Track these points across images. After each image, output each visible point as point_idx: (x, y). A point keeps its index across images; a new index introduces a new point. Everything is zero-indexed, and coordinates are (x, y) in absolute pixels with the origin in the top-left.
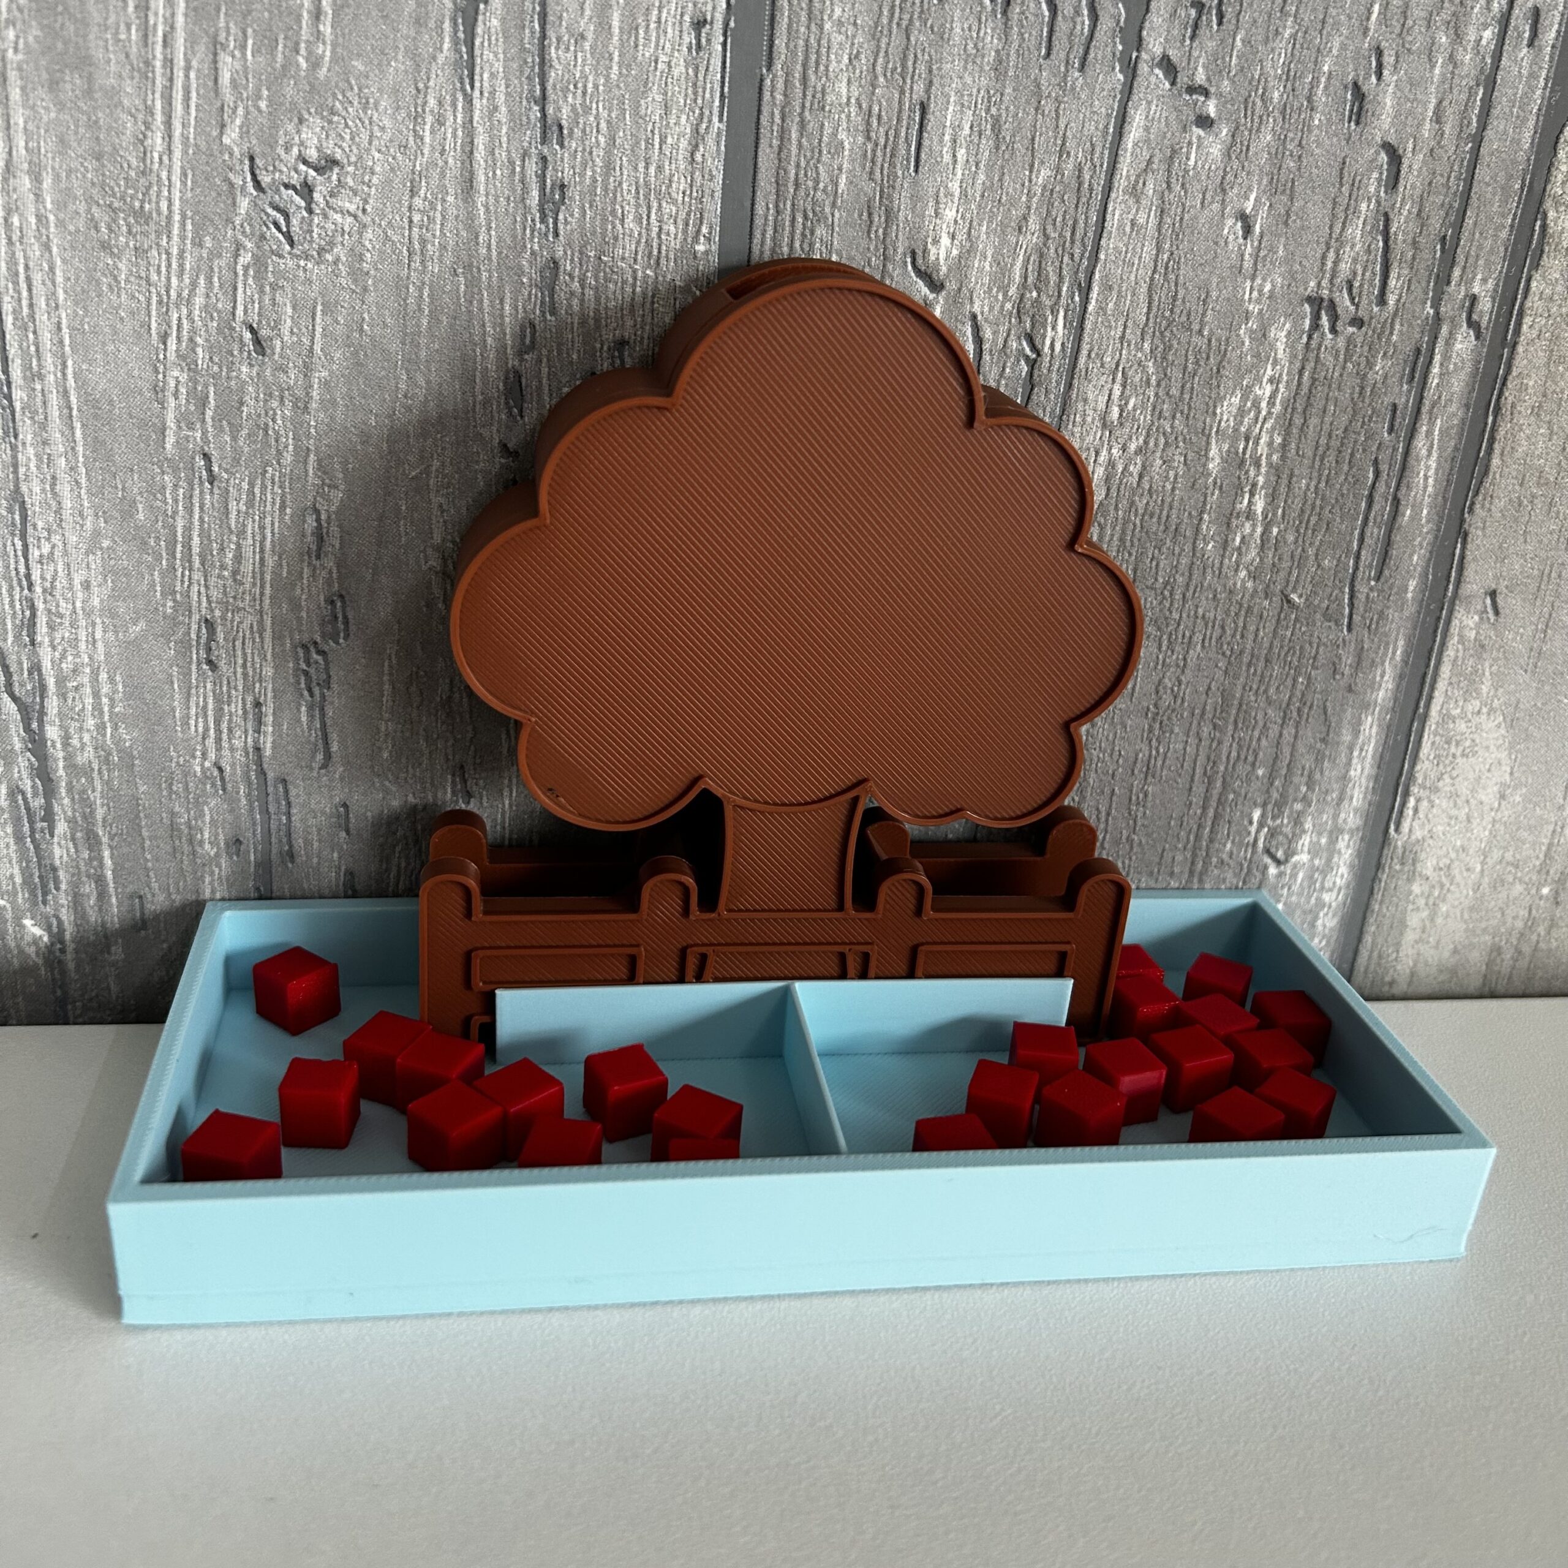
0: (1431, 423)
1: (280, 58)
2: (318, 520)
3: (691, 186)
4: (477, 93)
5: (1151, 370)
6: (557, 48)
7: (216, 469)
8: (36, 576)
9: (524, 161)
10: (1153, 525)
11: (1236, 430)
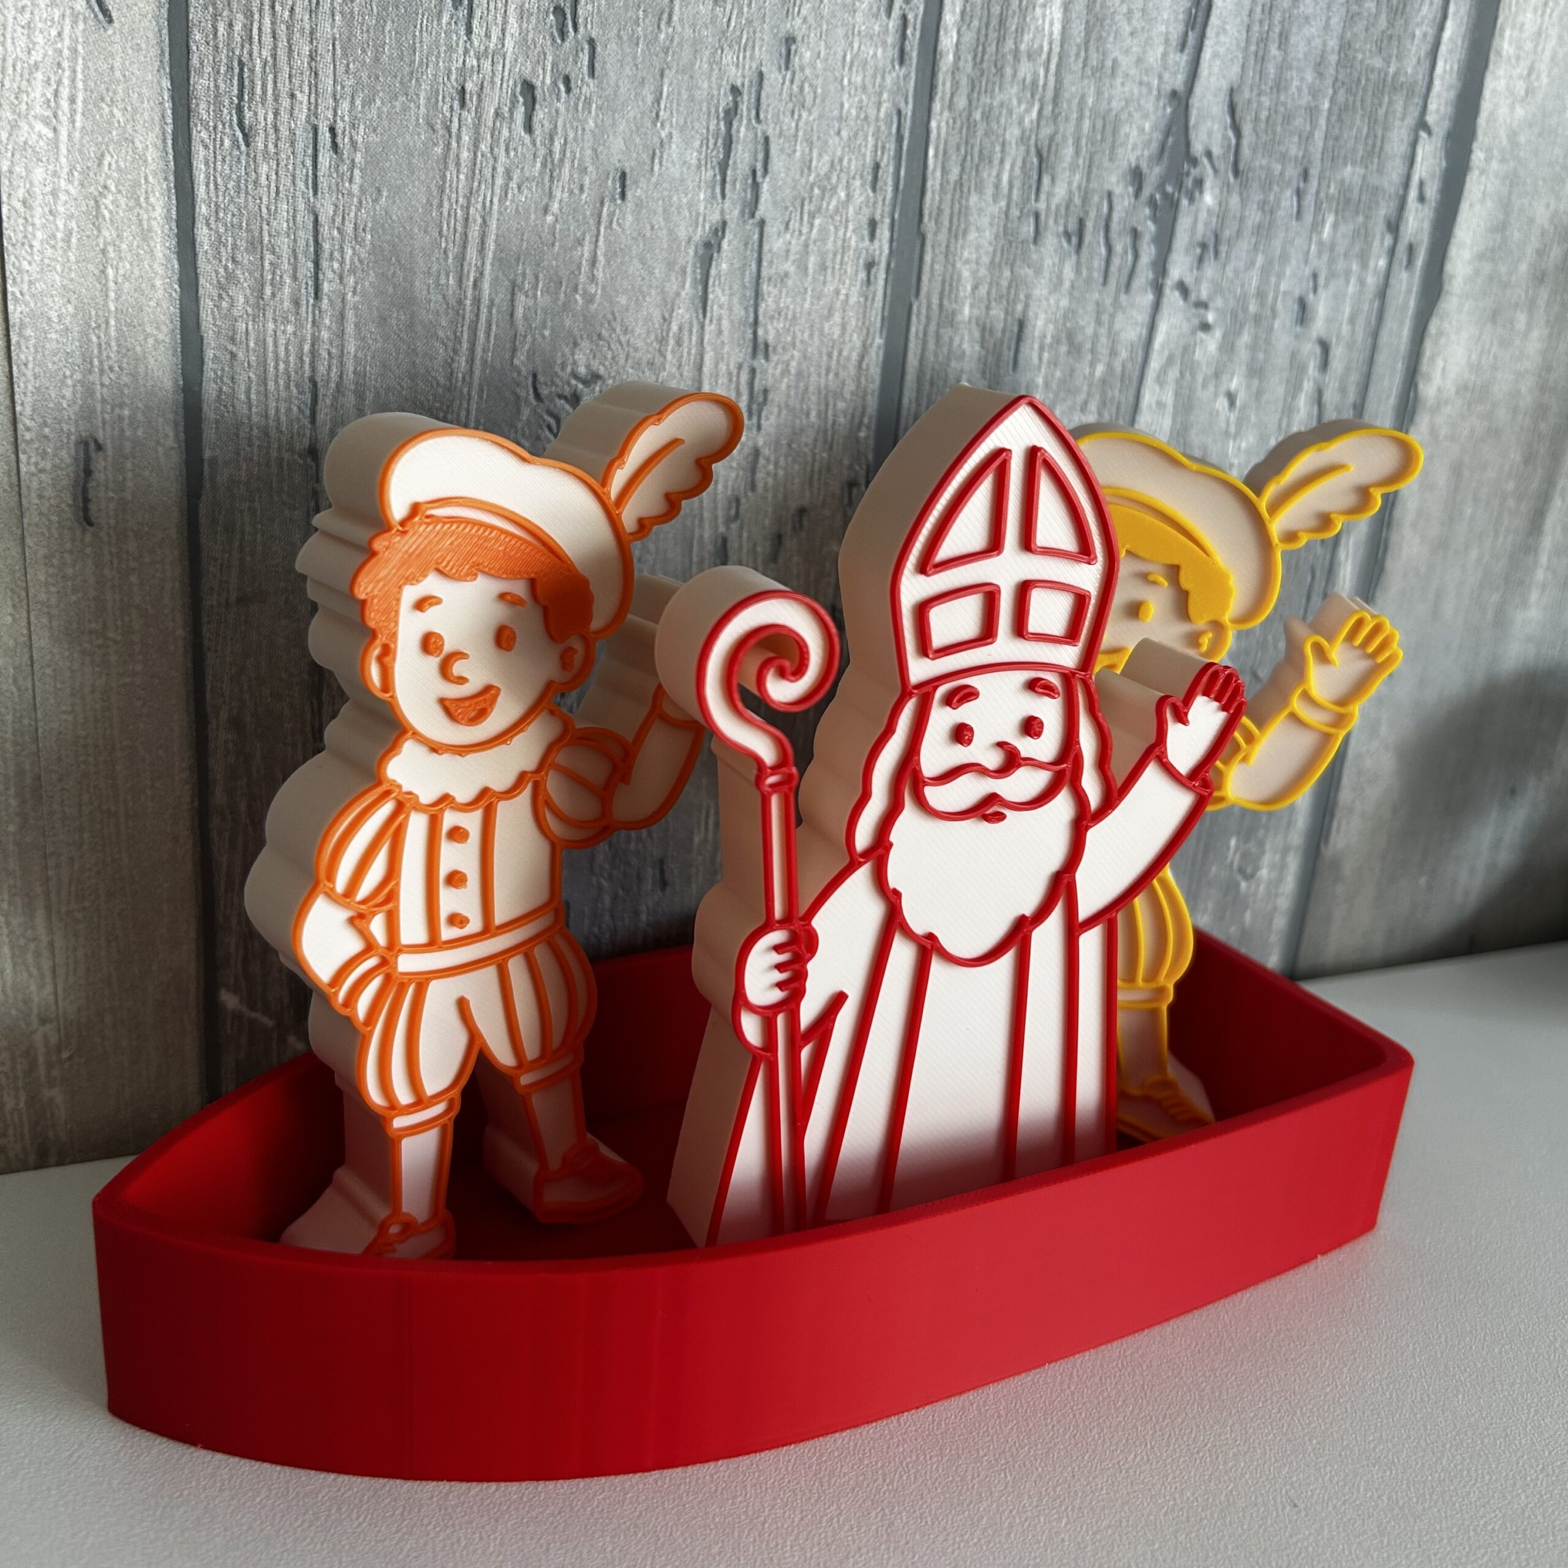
1: (562, 296)
3: (857, 388)
4: (707, 321)
6: (768, 285)
9: (738, 372)
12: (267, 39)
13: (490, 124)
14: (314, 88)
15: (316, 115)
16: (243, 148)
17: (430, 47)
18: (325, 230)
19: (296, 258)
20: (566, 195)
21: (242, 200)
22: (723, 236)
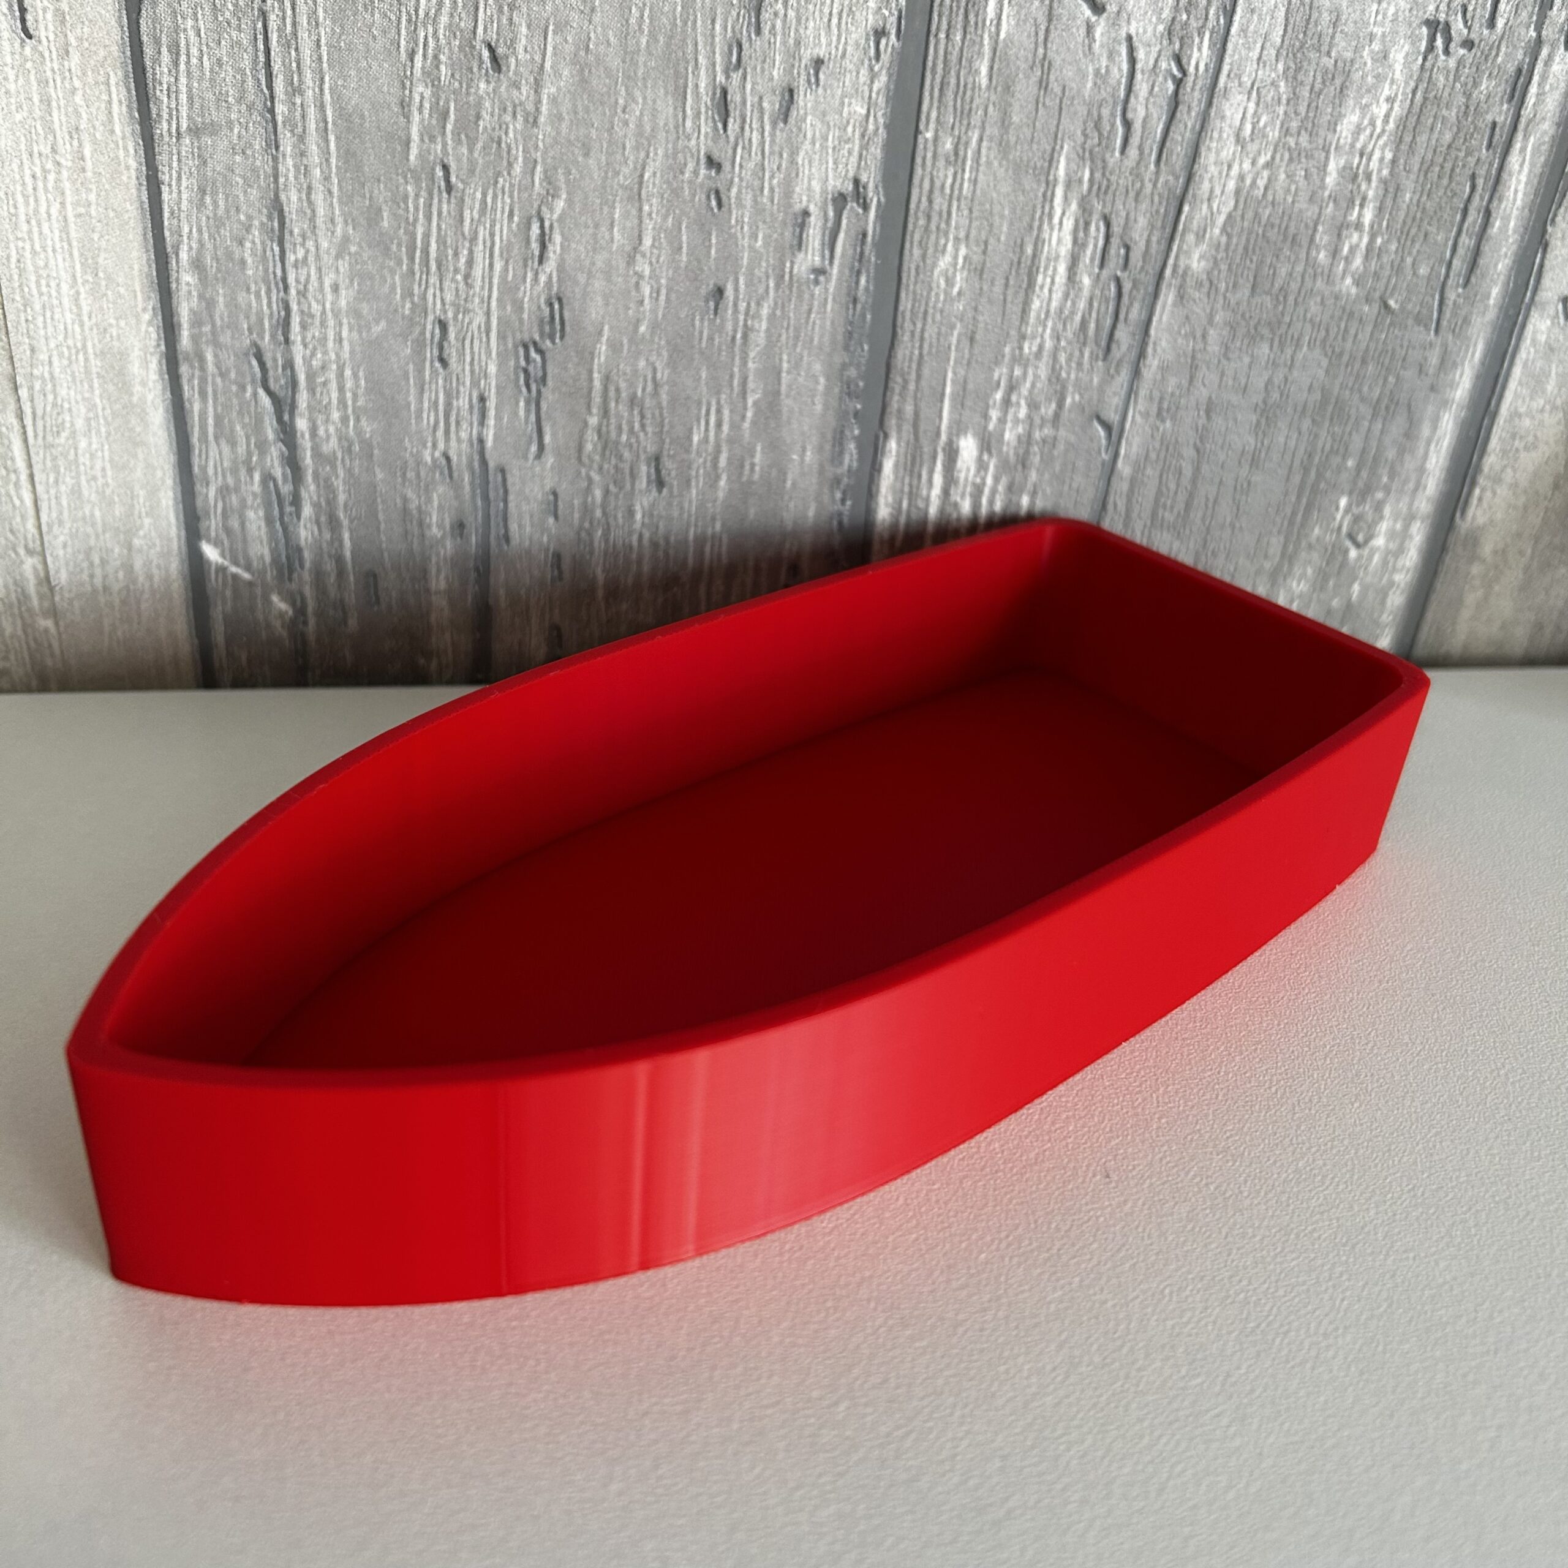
0: (1526, 138)
2: (542, 227)
5: (1282, 89)
7: (453, 179)
8: (291, 279)
10: (1272, 234)
11: (1352, 146)
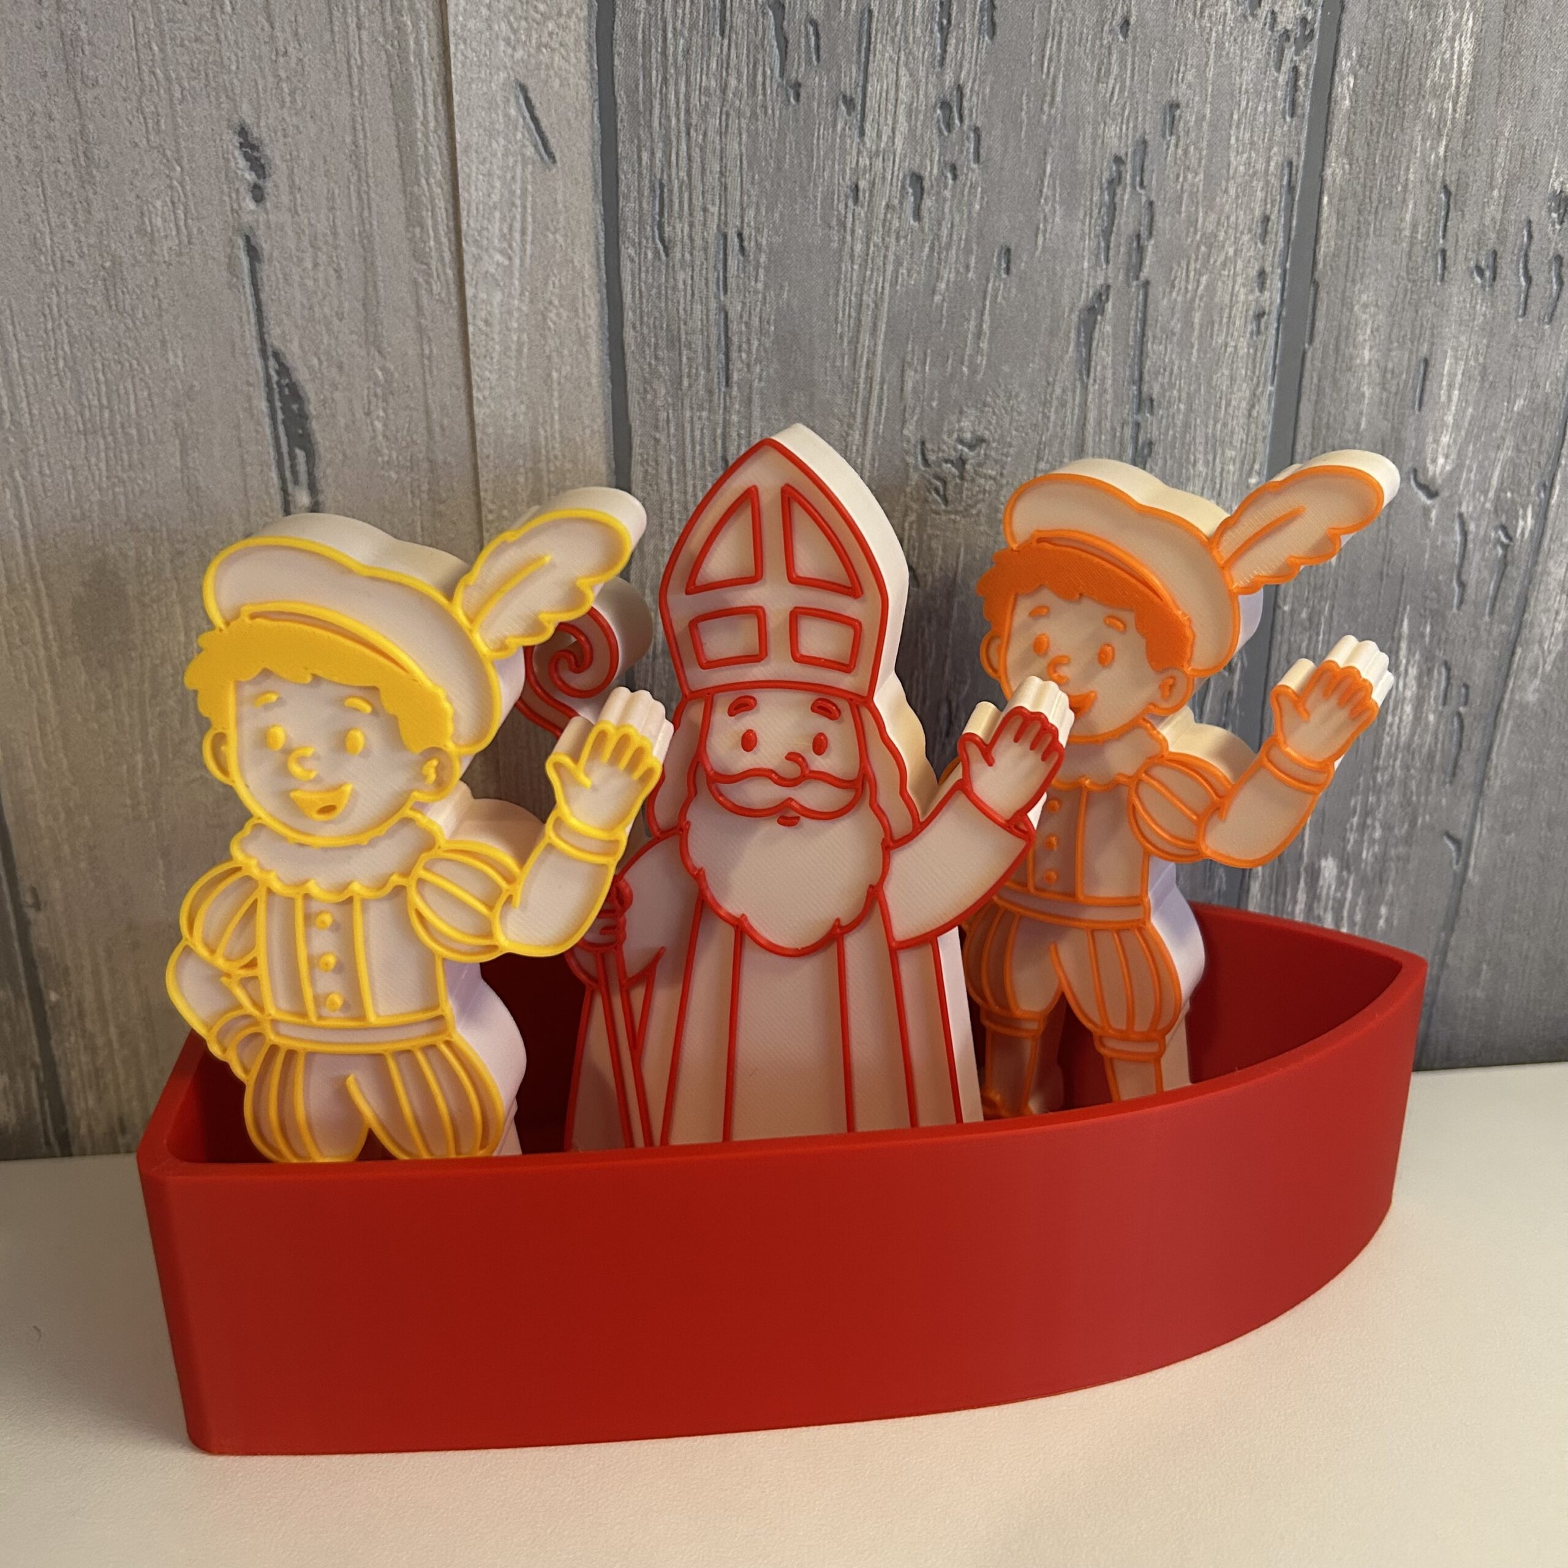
1: (949, 369)
3: (1247, 436)
4: (1091, 381)
6: (1153, 343)
9: (1122, 428)
12: (683, 163)
13: (882, 216)
14: (725, 201)
15: (726, 223)
16: (664, 257)
17: (826, 153)
18: (734, 327)
19: (709, 351)
20: (952, 276)
21: (663, 305)
22: (1107, 299)
